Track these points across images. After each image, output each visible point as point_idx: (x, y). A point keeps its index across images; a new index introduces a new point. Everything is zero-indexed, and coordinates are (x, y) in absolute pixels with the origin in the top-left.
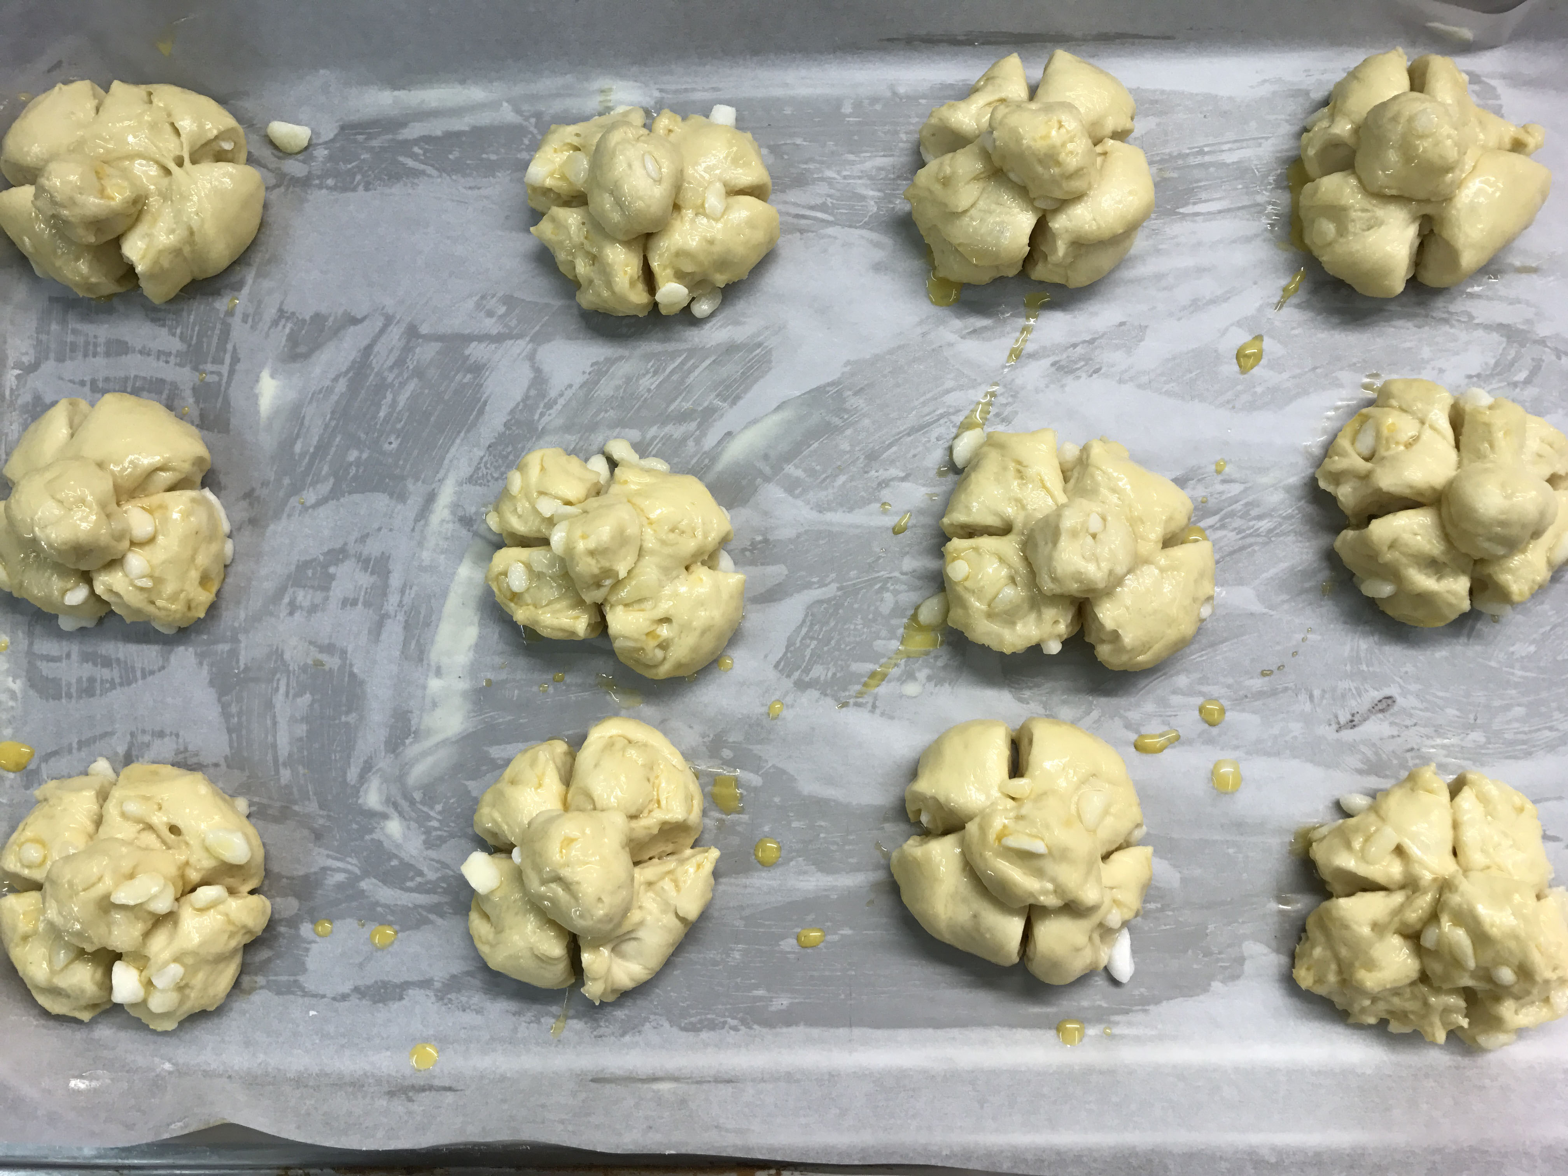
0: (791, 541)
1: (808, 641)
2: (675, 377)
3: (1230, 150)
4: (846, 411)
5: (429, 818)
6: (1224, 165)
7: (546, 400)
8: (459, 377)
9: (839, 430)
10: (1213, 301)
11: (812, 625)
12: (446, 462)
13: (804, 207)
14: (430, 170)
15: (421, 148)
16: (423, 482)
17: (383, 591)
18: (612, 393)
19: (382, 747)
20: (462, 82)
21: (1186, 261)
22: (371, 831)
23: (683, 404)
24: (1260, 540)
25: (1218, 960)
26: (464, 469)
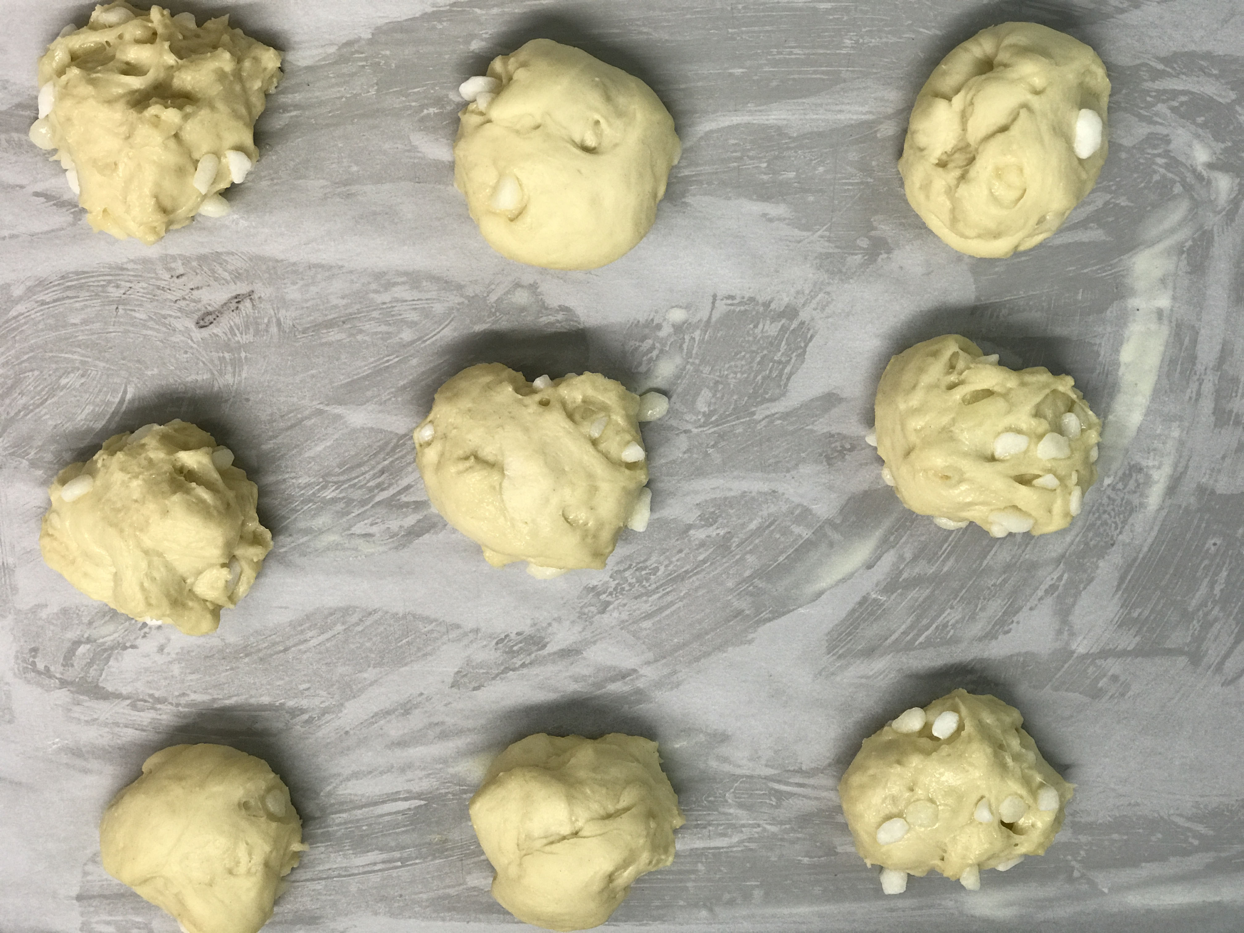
0: (804, 460)
1: (783, 359)
2: (925, 622)
3: (375, 864)
4: (752, 595)
5: (1167, 167)
6: (381, 849)
7: (1056, 594)
8: (1146, 613)
9: (759, 573)
10: (388, 713)
11: (780, 375)
12: (1156, 528)
13: (799, 795)
14: (1180, 821)
15: (1192, 843)
16: (1180, 506)
17: (1220, 395)
18: (990, 602)
19: (1216, 238)
20: (1149, 912)
21: (416, 752)
22: (1226, 150)
23: (917, 594)
24: (335, 479)
25: (366, 59)
26: (1139, 521)
